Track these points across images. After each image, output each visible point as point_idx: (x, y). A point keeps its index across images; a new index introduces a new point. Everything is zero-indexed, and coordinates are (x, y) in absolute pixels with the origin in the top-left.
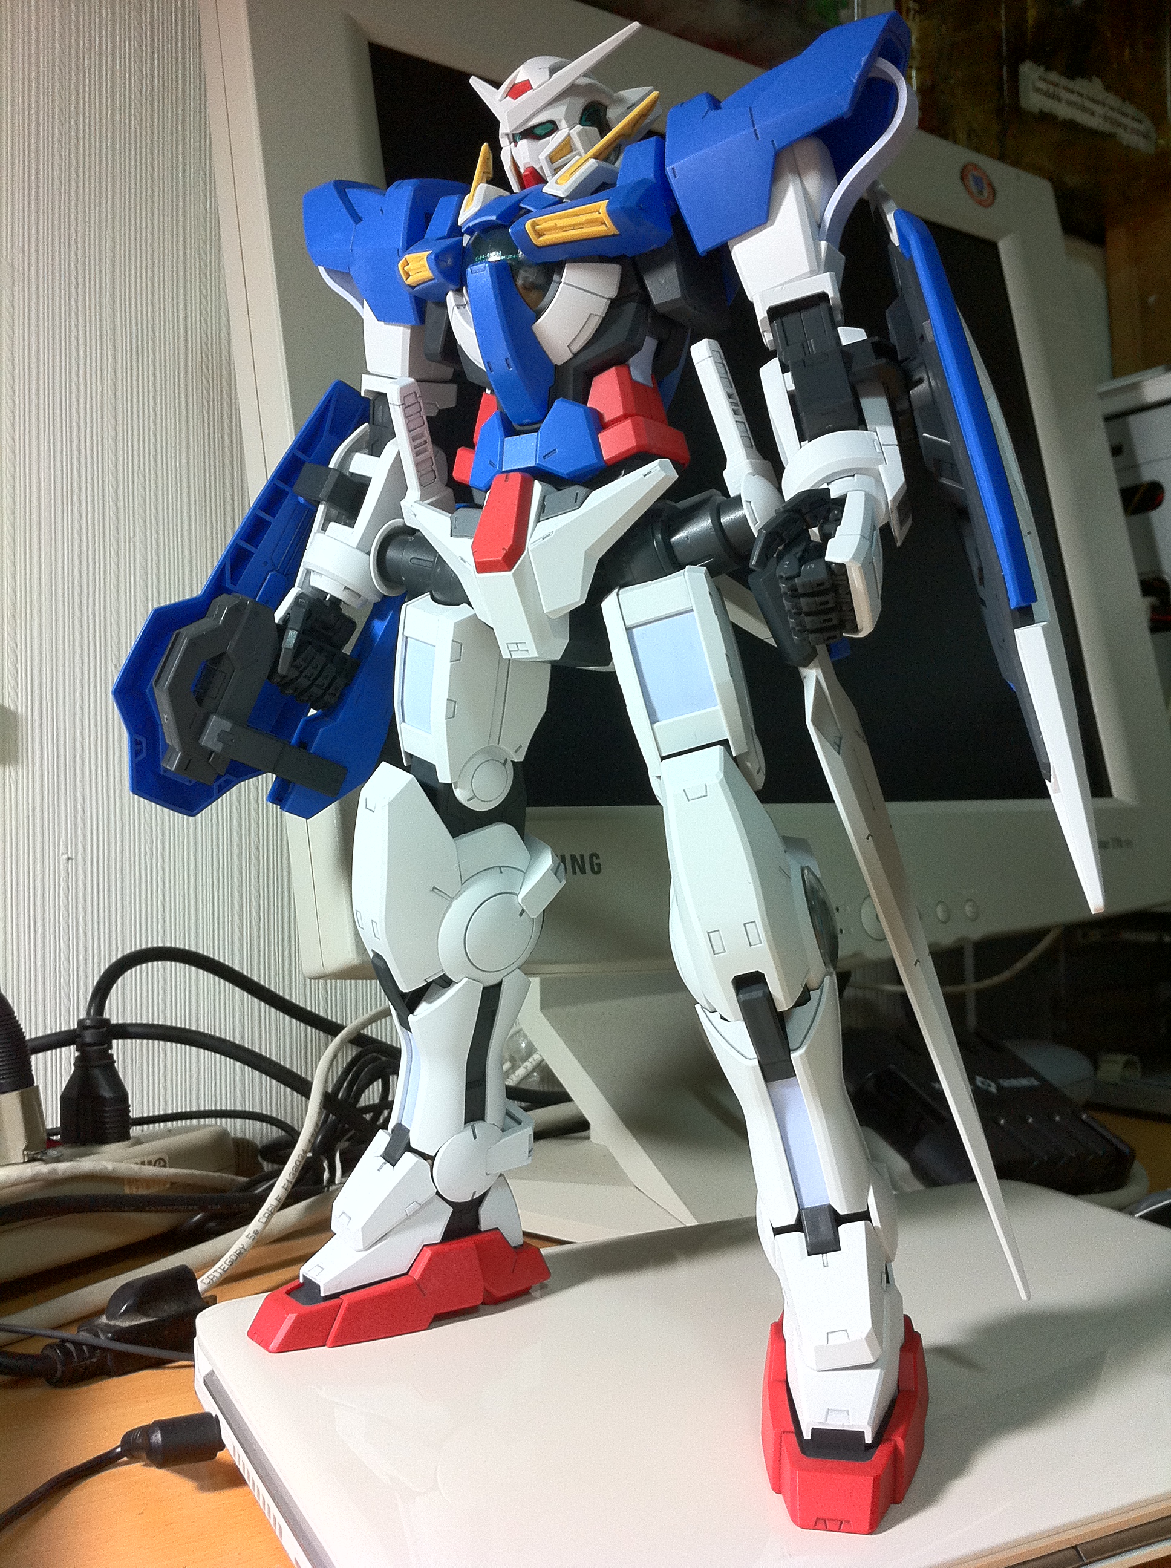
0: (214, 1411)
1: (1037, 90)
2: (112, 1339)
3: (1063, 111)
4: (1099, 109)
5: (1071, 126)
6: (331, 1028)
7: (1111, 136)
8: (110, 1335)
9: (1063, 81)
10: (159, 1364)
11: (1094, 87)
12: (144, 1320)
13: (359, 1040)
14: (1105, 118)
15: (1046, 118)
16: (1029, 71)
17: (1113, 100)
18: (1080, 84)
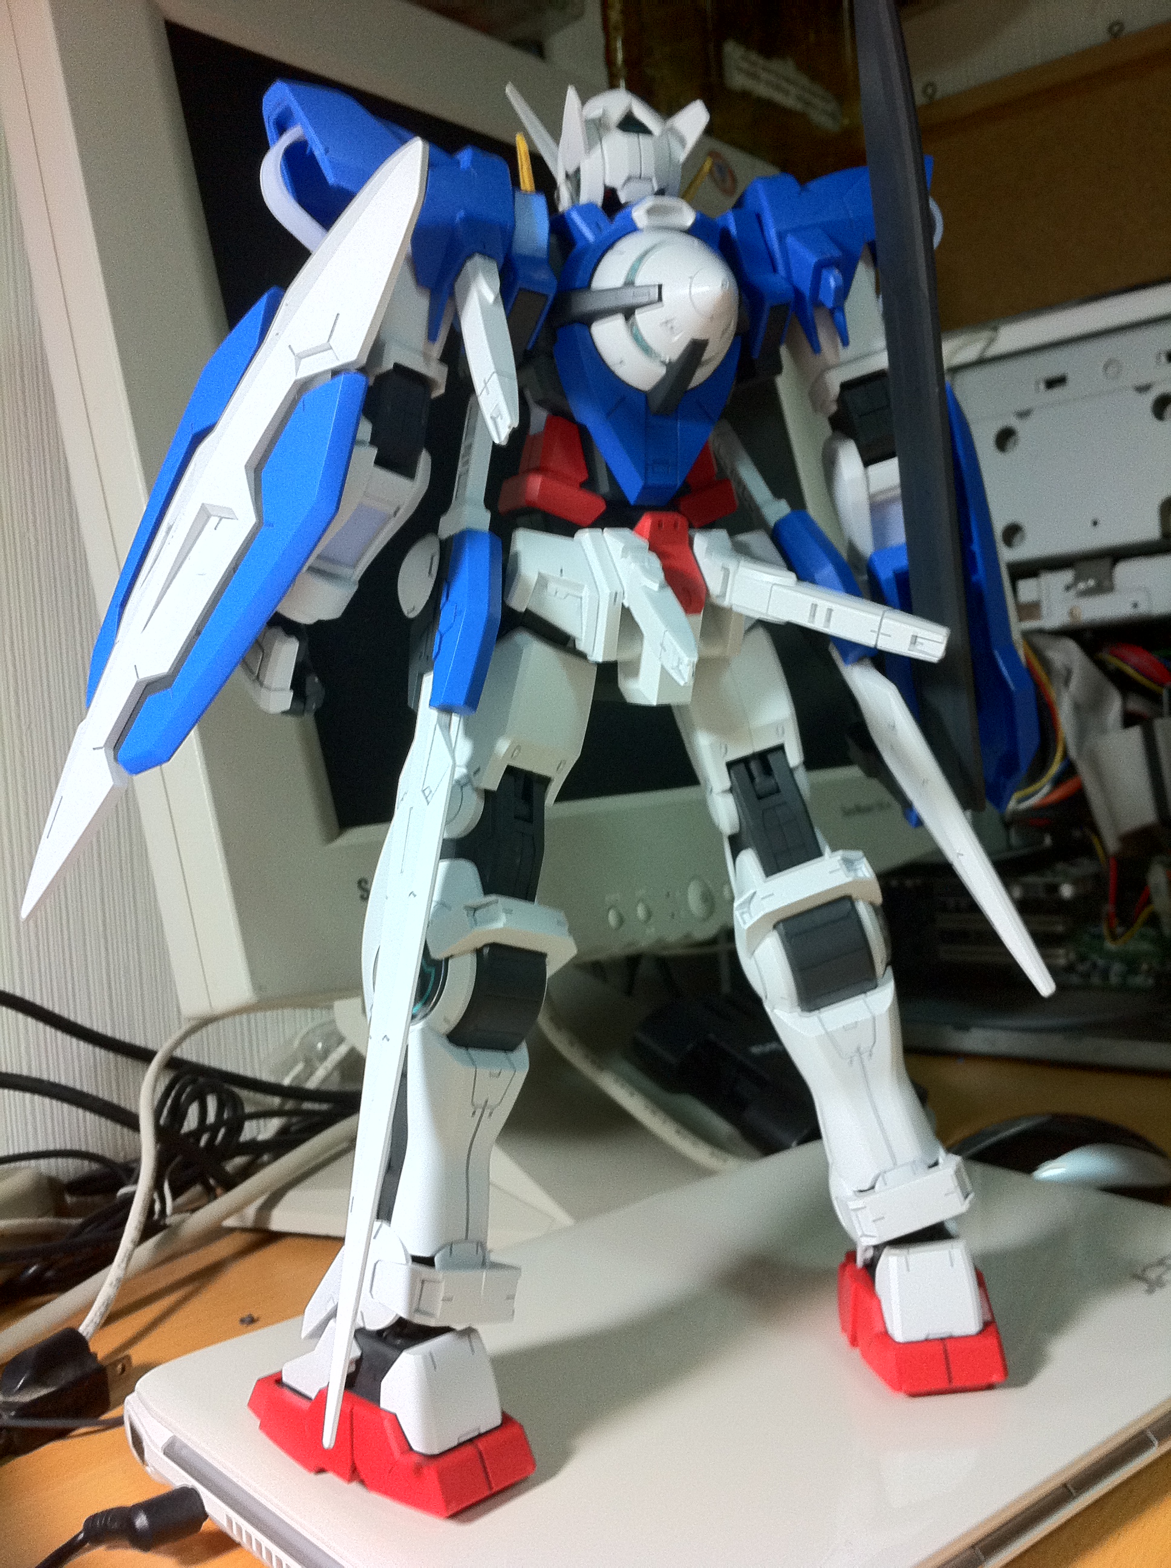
0: (191, 1482)
1: (740, 69)
2: (16, 1417)
3: (762, 90)
4: (793, 90)
5: (769, 105)
6: (144, 1056)
7: (802, 116)
8: (13, 1414)
9: (761, 61)
10: (62, 1434)
11: (786, 68)
12: (44, 1392)
13: (173, 1063)
14: (799, 98)
15: (745, 95)
16: (733, 51)
17: (804, 81)
18: (776, 65)
